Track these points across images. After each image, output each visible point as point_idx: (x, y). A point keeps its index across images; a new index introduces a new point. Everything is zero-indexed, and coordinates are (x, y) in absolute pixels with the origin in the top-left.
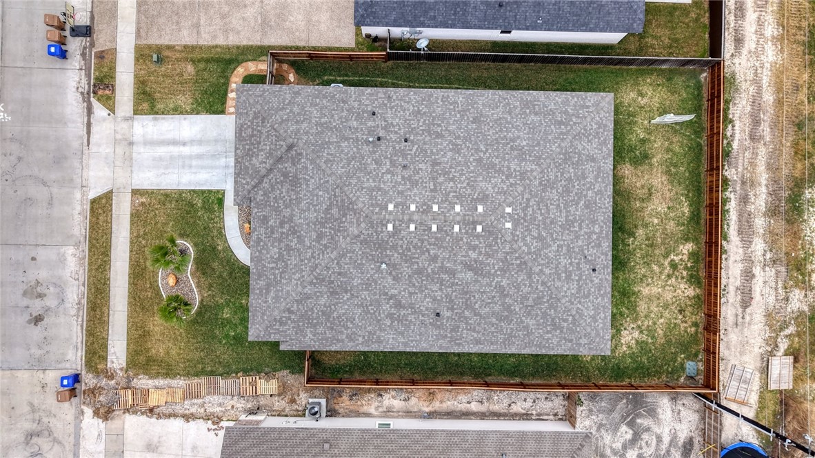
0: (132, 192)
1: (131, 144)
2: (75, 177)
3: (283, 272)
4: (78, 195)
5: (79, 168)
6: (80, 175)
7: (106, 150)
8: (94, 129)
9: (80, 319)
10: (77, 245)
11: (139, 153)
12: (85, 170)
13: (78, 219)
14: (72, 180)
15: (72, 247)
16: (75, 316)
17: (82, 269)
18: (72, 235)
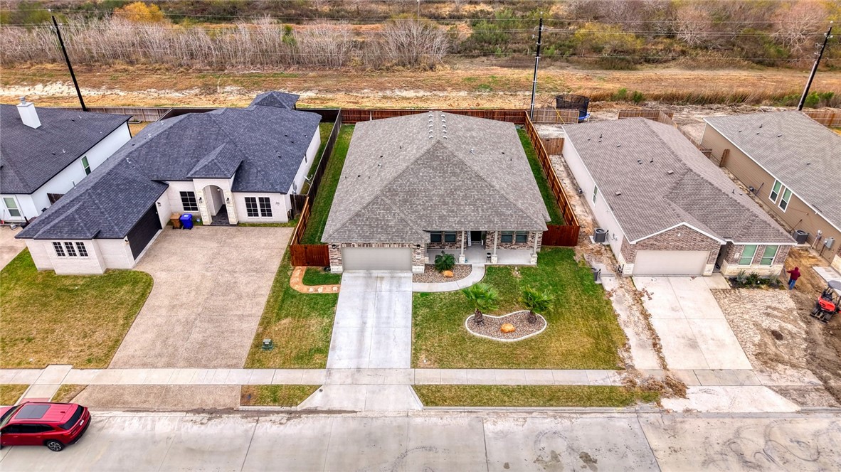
0: (414, 367)
1: (358, 370)
2: (395, 424)
3: (485, 202)
4: (419, 420)
5: (384, 420)
6: (392, 419)
7: (363, 393)
8: (336, 406)
9: (574, 415)
10: (482, 421)
11: (370, 362)
12: (386, 414)
13: (449, 419)
14: (399, 427)
15: (485, 425)
16: (571, 421)
17: (510, 415)
18: (470, 425)
